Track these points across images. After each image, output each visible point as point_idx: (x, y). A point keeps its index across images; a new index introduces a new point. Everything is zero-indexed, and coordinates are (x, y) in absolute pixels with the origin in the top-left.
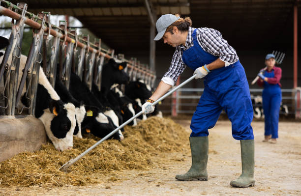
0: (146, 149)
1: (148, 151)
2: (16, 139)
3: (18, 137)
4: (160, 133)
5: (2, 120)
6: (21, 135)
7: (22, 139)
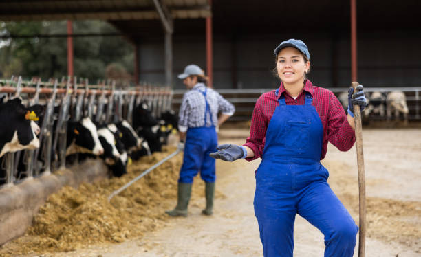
0: (149, 198)
1: (151, 200)
2: (15, 208)
3: (17, 206)
4: (167, 176)
5: (2, 190)
6: (20, 202)
7: (21, 207)
